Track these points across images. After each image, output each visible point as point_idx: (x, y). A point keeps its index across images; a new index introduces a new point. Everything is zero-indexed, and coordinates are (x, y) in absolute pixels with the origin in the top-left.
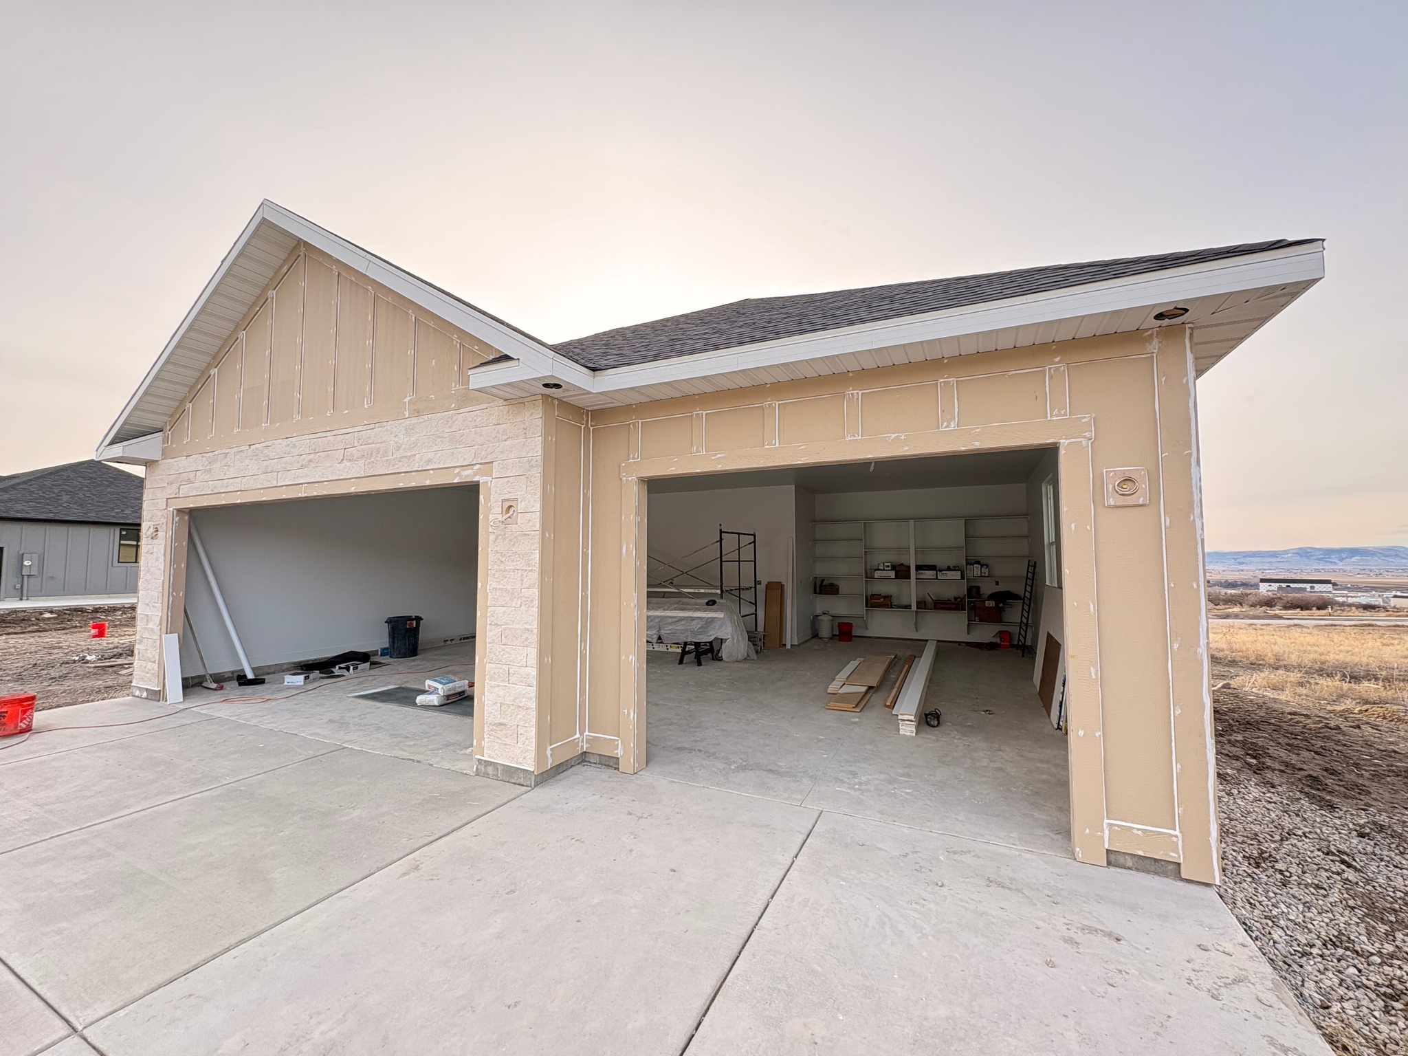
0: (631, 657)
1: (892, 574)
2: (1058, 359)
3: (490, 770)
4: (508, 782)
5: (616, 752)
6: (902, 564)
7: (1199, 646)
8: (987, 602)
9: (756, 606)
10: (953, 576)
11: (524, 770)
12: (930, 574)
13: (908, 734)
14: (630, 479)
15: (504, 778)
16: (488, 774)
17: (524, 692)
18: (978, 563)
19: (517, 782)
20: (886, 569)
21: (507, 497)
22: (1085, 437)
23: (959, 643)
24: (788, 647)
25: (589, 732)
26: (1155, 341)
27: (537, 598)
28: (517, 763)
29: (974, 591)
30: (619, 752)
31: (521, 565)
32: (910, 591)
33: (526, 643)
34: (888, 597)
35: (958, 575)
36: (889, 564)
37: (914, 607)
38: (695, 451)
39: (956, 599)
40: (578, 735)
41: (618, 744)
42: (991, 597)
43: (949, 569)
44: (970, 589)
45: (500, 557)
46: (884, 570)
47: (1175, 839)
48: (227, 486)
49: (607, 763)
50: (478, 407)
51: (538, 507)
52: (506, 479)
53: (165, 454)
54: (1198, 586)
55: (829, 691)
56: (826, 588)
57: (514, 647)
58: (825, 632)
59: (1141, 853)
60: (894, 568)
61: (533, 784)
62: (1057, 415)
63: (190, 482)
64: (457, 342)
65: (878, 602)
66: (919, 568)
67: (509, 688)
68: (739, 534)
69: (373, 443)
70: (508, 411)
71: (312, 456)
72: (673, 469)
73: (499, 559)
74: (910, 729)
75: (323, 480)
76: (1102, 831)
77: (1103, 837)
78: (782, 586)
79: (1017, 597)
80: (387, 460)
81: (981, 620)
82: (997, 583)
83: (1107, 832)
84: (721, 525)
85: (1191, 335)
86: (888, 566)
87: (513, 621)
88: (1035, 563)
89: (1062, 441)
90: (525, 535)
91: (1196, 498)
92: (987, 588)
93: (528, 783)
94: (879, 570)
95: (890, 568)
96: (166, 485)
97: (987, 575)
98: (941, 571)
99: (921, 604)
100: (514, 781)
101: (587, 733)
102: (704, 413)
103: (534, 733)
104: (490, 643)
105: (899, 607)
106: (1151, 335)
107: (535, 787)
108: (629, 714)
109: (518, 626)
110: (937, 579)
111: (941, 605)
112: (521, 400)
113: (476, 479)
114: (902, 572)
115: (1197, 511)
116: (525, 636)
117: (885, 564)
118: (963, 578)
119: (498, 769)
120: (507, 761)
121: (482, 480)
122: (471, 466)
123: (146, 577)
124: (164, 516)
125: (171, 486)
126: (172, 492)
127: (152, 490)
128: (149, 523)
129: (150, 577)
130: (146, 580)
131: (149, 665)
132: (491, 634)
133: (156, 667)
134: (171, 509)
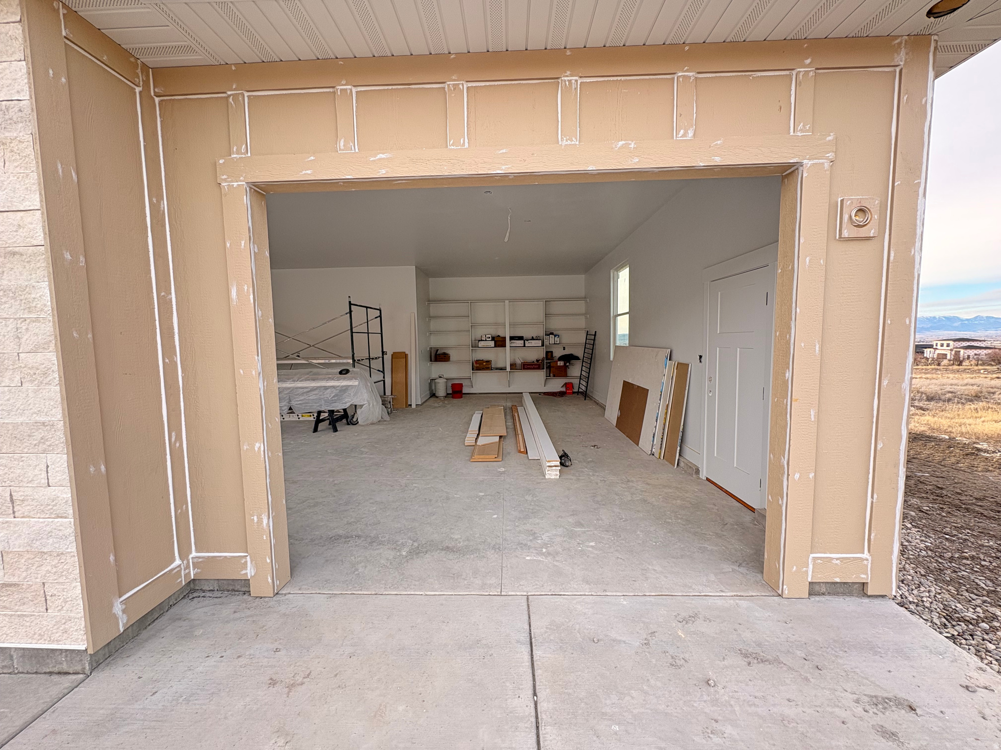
0: (257, 445)
1: (492, 344)
2: (808, 61)
4: (36, 673)
5: (244, 572)
6: (499, 336)
8: (559, 362)
9: (384, 374)
10: (535, 344)
11: (67, 650)
12: (520, 343)
13: (553, 477)
14: (235, 184)
15: (28, 668)
17: (48, 529)
18: (552, 334)
19: (56, 670)
22: (827, 158)
23: (540, 393)
24: (414, 406)
25: (197, 551)
26: (903, 53)
27: (55, 368)
28: (51, 641)
29: (549, 355)
30: (250, 572)
31: (13, 310)
32: (504, 357)
33: (42, 447)
34: (489, 362)
35: (539, 343)
36: (490, 336)
37: (508, 369)
38: (342, 147)
39: (537, 361)
40: (178, 562)
41: (246, 562)
42: (561, 358)
43: (533, 339)
44: (547, 352)
46: (486, 340)
47: (865, 562)
49: (231, 588)
54: (910, 322)
55: (466, 444)
56: (439, 356)
57: (16, 456)
58: (441, 392)
59: (838, 580)
60: (493, 339)
61: (87, 668)
62: (801, 131)
65: (482, 366)
66: (512, 338)
67: (16, 525)
68: (367, 308)
72: (309, 172)
74: (555, 473)
76: (807, 567)
77: (807, 572)
78: (406, 356)
79: (577, 358)
81: (554, 376)
82: (564, 349)
83: (811, 566)
84: (349, 297)
86: (489, 338)
87: (9, 412)
88: (596, 332)
89: (805, 161)
90: (14, 254)
91: (919, 232)
92: (558, 353)
93: (78, 668)
94: (482, 340)
95: (490, 339)
97: (558, 342)
98: (527, 340)
99: (513, 366)
100: (48, 670)
101: (194, 554)
102: (354, 90)
105: (497, 369)
106: (900, 43)
107: (92, 670)
108: (260, 521)
109: (20, 420)
110: (524, 346)
111: (527, 366)
114: (499, 342)
115: (918, 245)
116: (38, 435)
117: (487, 336)
118: (543, 345)
119: (11, 657)
120: (30, 641)
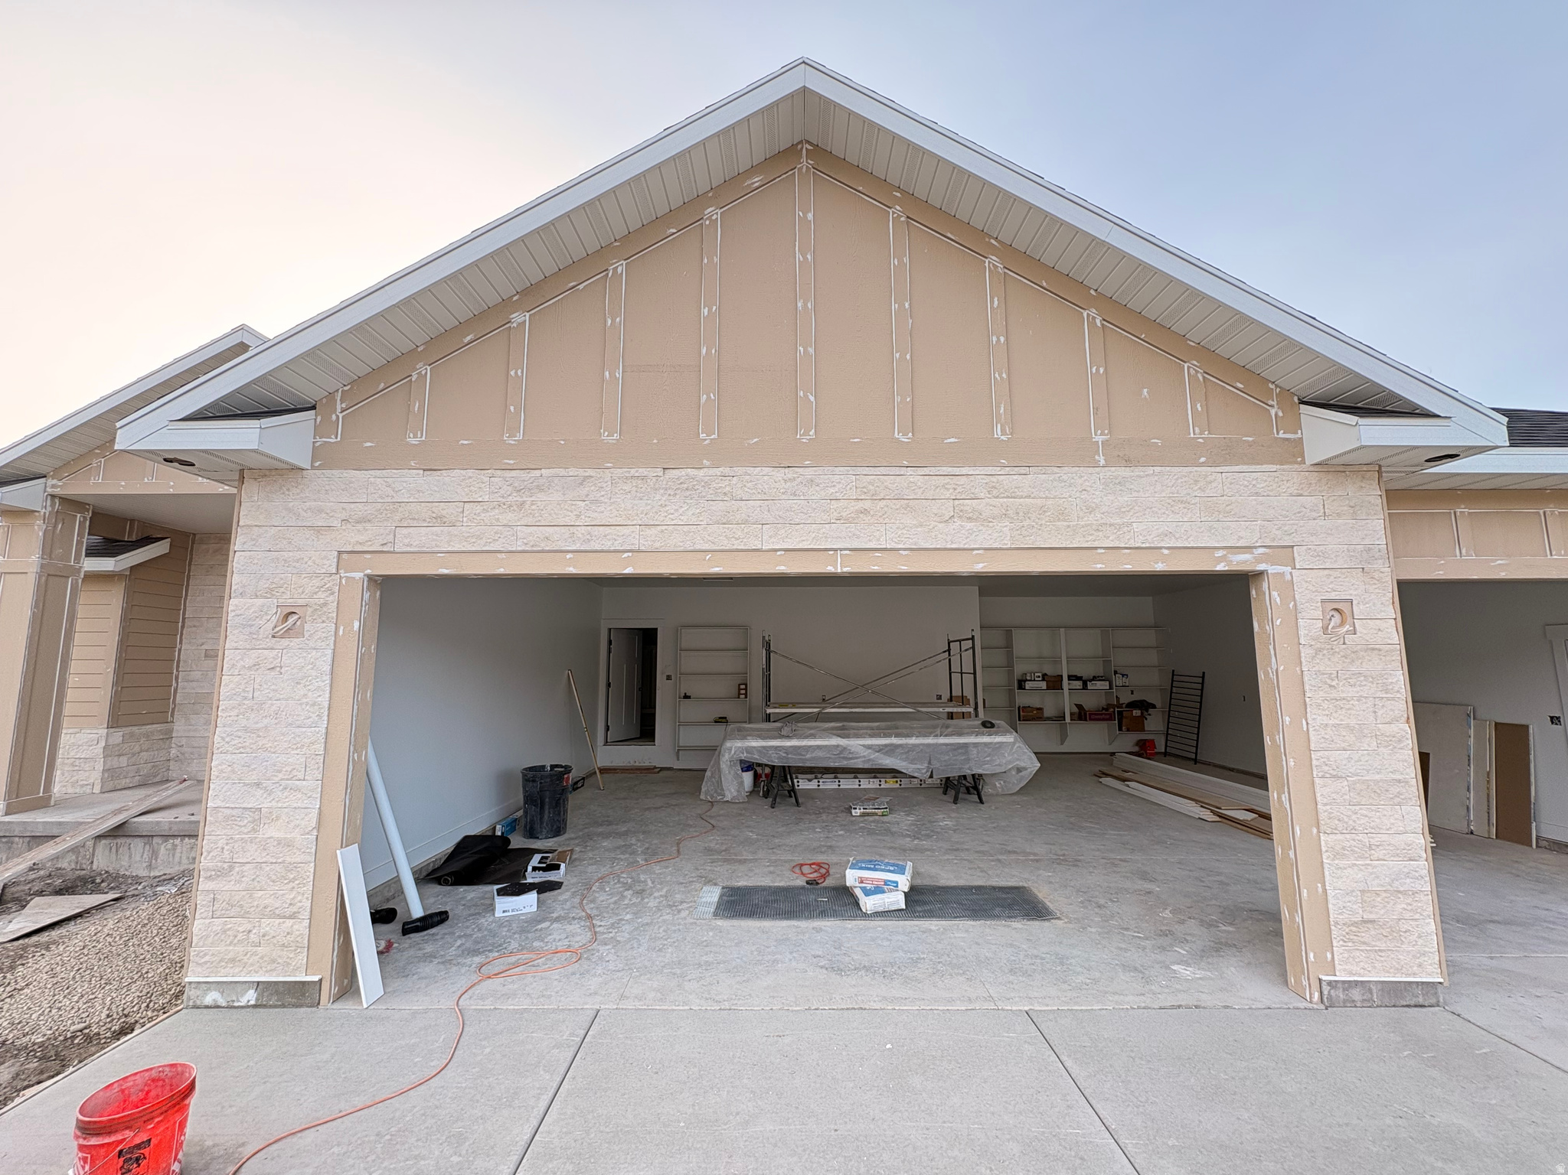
1: (1044, 685)
3: (1356, 994)
4: (1394, 1006)
6: (1053, 674)
8: (1134, 711)
10: (1101, 685)
11: (1423, 983)
12: (1078, 684)
15: (1386, 1001)
16: (1354, 1001)
17: (1406, 870)
18: (1118, 672)
19: (1412, 1003)
20: (1036, 679)
21: (1333, 596)
27: (1409, 736)
28: (1408, 975)
31: (1371, 691)
32: (1061, 702)
33: (1397, 800)
34: (1039, 709)
36: (1040, 674)
37: (1068, 719)
39: (1107, 709)
42: (1132, 706)
43: (1095, 679)
45: (1329, 681)
46: (1034, 680)
48: (589, 540)
50: (1258, 468)
51: (1390, 612)
52: (1326, 572)
53: (323, 458)
57: (1373, 807)
60: (1044, 677)
63: (440, 520)
64: (1197, 372)
65: (1033, 715)
66: (1071, 678)
67: (1375, 867)
68: (960, 641)
69: (1029, 497)
70: (1319, 480)
71: (867, 504)
73: (1326, 683)
75: (901, 546)
79: (1154, 706)
80: (1069, 526)
81: (1128, 730)
82: (1132, 692)
86: (1039, 677)
87: (1368, 771)
88: (1204, 673)
90: (1373, 649)
93: (1434, 1001)
95: (1040, 679)
96: (336, 523)
97: (1126, 684)
98: (1088, 681)
99: (1075, 716)
100: (1405, 1003)
103: (1432, 927)
104: (1325, 805)
105: (1051, 719)
107: (1442, 1002)
109: (1378, 777)
110: (1086, 689)
111: (1092, 716)
112: (1341, 469)
113: (1261, 567)
114: (1053, 682)
116: (1394, 790)
117: (1036, 674)
118: (1111, 688)
119: (1370, 991)
120: (1387, 975)
121: (1272, 569)
122: (1248, 549)
123: (244, 722)
124: (328, 589)
125: (360, 527)
126: (362, 538)
127: (273, 530)
128: (260, 602)
129: (266, 721)
130: (246, 729)
131: (268, 925)
132: (1324, 791)
133: (301, 927)
134: (359, 575)
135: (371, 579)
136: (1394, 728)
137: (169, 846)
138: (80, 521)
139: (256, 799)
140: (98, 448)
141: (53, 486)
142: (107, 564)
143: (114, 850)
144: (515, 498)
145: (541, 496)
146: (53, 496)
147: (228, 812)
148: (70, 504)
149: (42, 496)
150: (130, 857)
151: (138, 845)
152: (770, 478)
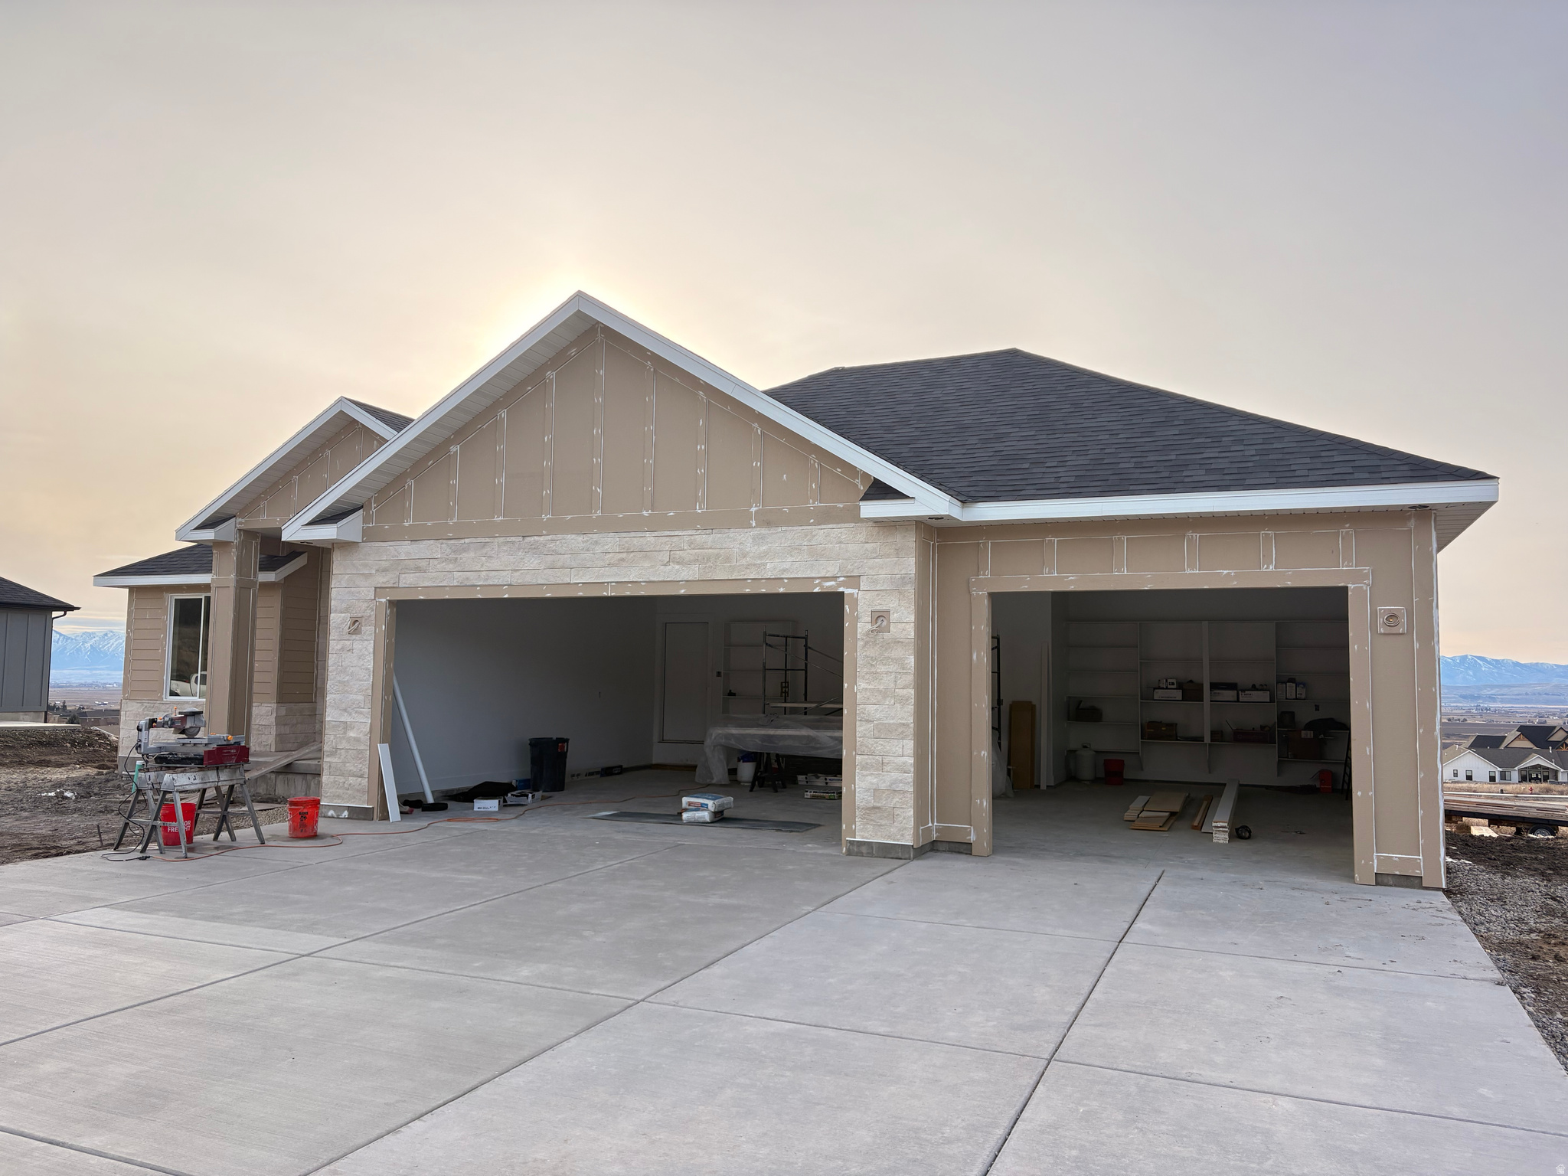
0: (983, 752)
1: (1178, 694)
2: (1347, 525)
3: (864, 849)
4: (884, 857)
5: (968, 838)
6: (1191, 681)
7: (1435, 730)
8: (1303, 732)
9: (1000, 733)
10: (1259, 697)
11: (902, 845)
12: (1229, 695)
13: (1221, 842)
14: (981, 593)
15: (880, 854)
16: (862, 853)
17: (900, 778)
18: (1292, 680)
19: (895, 856)
20: (1169, 687)
21: (878, 608)
22: (1365, 583)
23: (1267, 787)
24: (1043, 787)
25: (937, 822)
26: (1413, 520)
27: (913, 697)
28: (894, 840)
29: (1286, 718)
30: (972, 838)
31: (895, 668)
32: (1202, 718)
33: (901, 736)
34: (1172, 726)
35: (1264, 696)
36: (1174, 681)
37: (1207, 740)
38: (1046, 572)
39: (1262, 727)
40: (930, 825)
41: (970, 831)
42: (1310, 726)
43: (1254, 688)
44: (1282, 716)
45: (871, 662)
46: (1167, 688)
47: (1419, 861)
48: (487, 579)
49: (957, 850)
50: (843, 525)
51: (912, 618)
52: (877, 593)
53: (369, 535)
54: (1436, 690)
55: (1125, 819)
56: (1083, 712)
57: (888, 740)
58: (1086, 772)
59: (1397, 873)
60: (1180, 686)
61: (912, 856)
62: (1346, 566)
63: (418, 569)
64: (815, 462)
65: (1159, 732)
66: (1214, 686)
67: (883, 776)
69: (711, 548)
70: (879, 532)
71: (624, 555)
72: (1026, 587)
73: (869, 663)
74: (1223, 836)
75: (641, 580)
76: (1373, 861)
77: (1373, 865)
78: (1033, 708)
80: (731, 566)
81: (1295, 757)
82: (1317, 708)
83: (1376, 861)
85: (1435, 518)
86: (1173, 684)
87: (887, 718)
89: (1349, 585)
90: (899, 642)
91: (1436, 631)
92: (1305, 715)
93: (907, 856)
94: (1160, 688)
95: (1175, 686)
96: (374, 572)
97: (1303, 696)
98: (1243, 691)
99: (1217, 735)
100: (891, 856)
101: (935, 824)
102: (1056, 539)
103: (912, 813)
104: (860, 737)
105: (1187, 739)
106: (1410, 515)
107: (914, 858)
108: (982, 803)
109: (892, 722)
110: (1238, 701)
111: (1243, 737)
112: (893, 524)
113: (841, 589)
114: (1191, 691)
115: (1436, 639)
116: (900, 730)
117: (1169, 681)
118: (1272, 701)
119: (872, 848)
120: (883, 839)
121: (847, 591)
122: (834, 578)
123: (339, 678)
124: (371, 608)
125: (384, 574)
126: (385, 580)
127: (347, 576)
128: (343, 615)
129: (347, 677)
130: (339, 682)
131: (352, 780)
132: (861, 729)
133: (365, 782)
134: (384, 600)
135: (390, 602)
136: (905, 692)
137: (316, 782)
138: (255, 544)
139: (345, 718)
140: (263, 493)
141: (240, 523)
142: (269, 577)
143: (286, 782)
144: (453, 556)
145: (464, 555)
146: (240, 530)
147: (334, 723)
148: (248, 534)
149: (234, 530)
150: (295, 787)
151: (299, 779)
152: (575, 541)
